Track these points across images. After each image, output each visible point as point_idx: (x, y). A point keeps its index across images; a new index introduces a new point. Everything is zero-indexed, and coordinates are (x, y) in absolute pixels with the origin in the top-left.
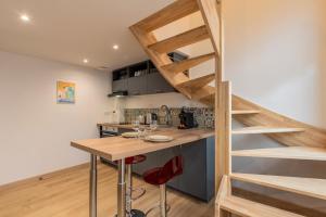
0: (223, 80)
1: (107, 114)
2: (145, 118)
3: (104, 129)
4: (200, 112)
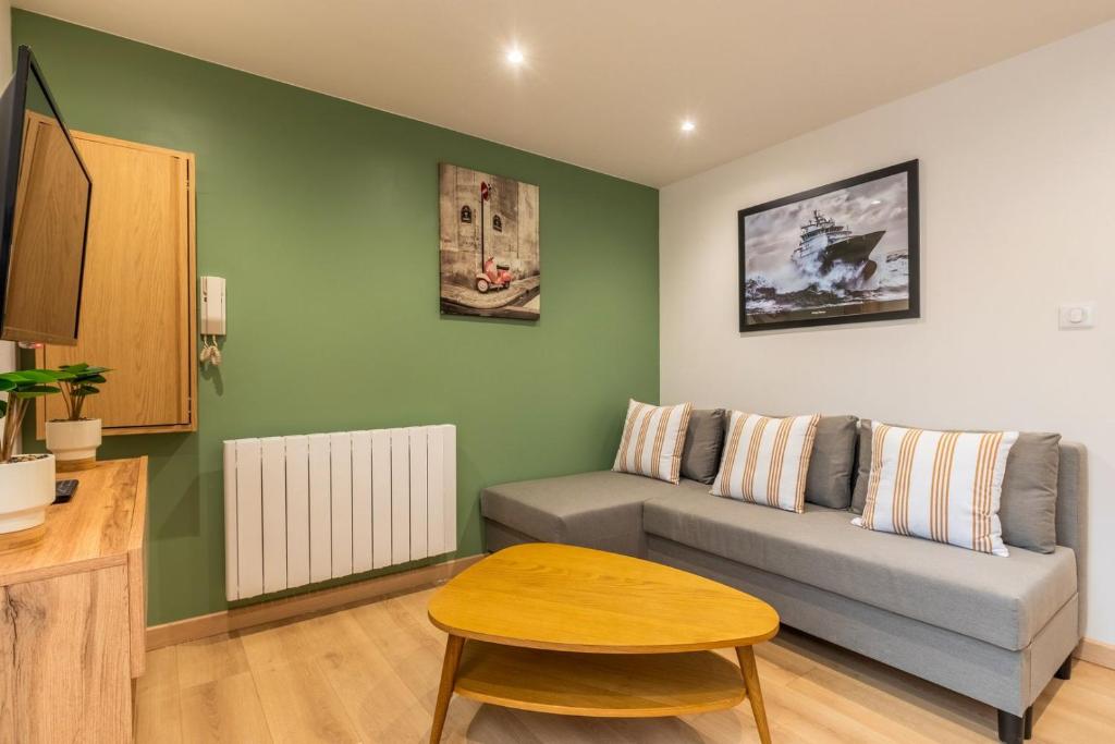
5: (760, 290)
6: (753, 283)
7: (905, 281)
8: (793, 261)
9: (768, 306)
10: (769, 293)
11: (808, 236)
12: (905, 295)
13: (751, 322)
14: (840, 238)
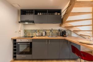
2: (42, 34)
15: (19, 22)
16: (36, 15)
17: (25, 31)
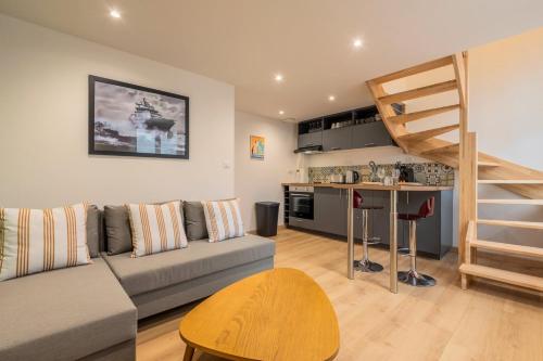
0: (469, 130)
1: (290, 173)
2: (344, 177)
3: (291, 189)
4: (420, 167)
5: (107, 130)
6: (100, 125)
7: (183, 144)
8: (130, 119)
9: (113, 141)
10: (114, 134)
11: (140, 110)
12: (183, 149)
13: (96, 148)
14: (157, 117)
15: (296, 152)
16: (327, 131)
17: (311, 171)
